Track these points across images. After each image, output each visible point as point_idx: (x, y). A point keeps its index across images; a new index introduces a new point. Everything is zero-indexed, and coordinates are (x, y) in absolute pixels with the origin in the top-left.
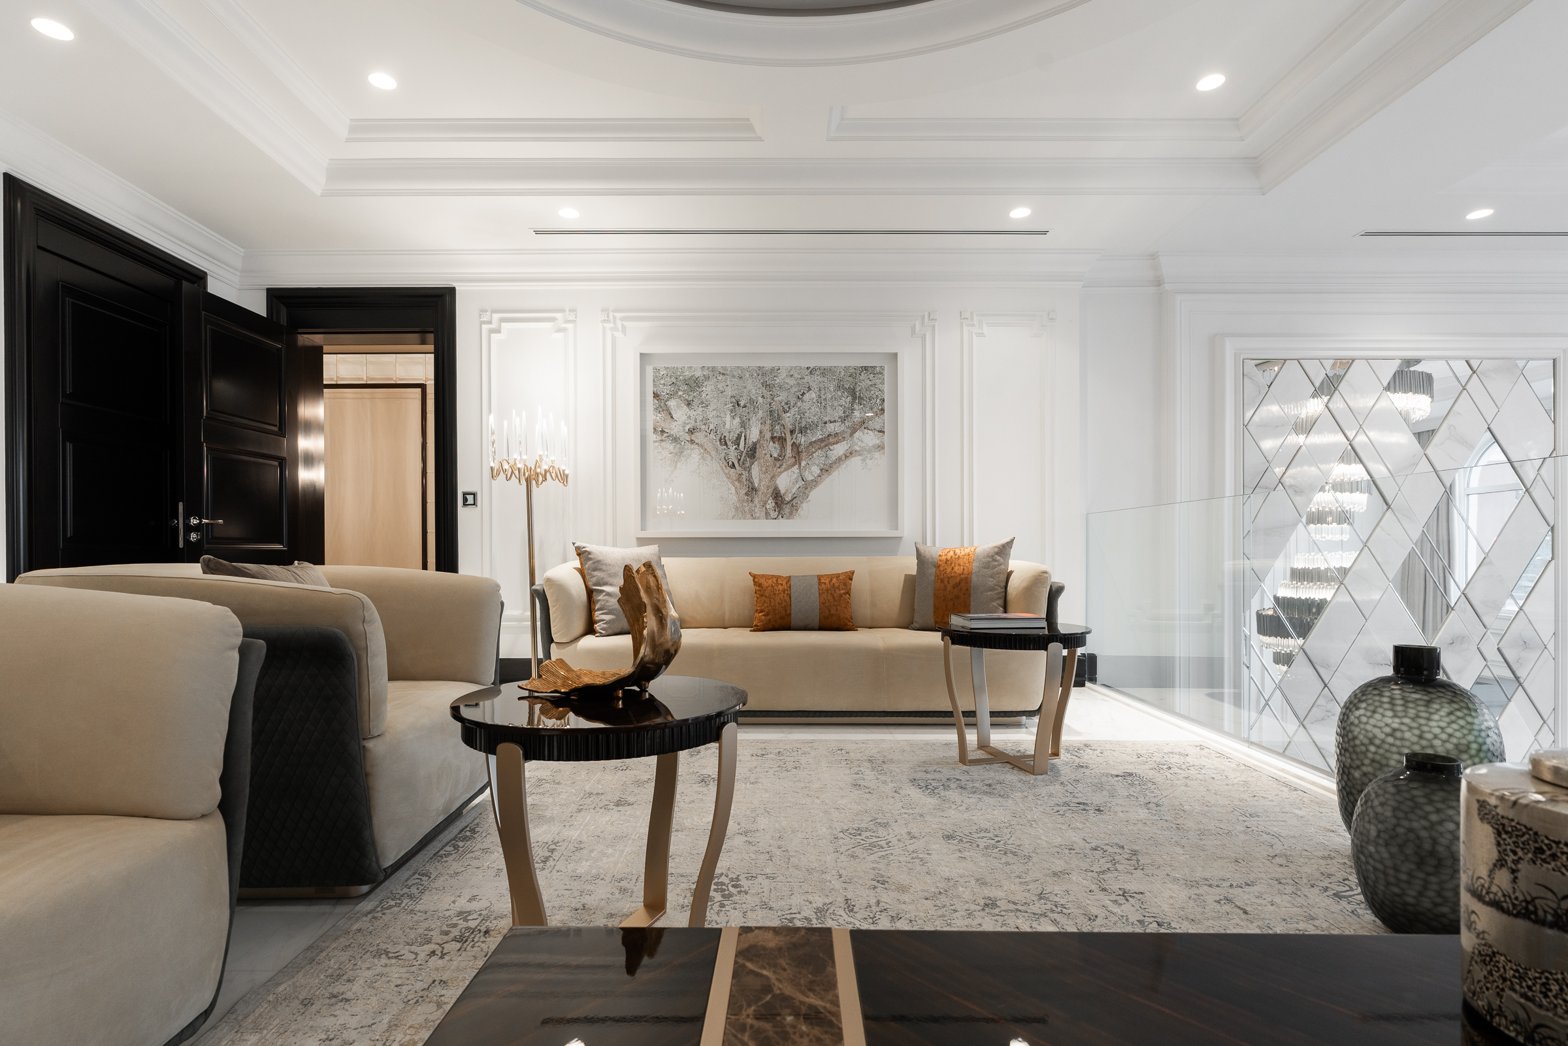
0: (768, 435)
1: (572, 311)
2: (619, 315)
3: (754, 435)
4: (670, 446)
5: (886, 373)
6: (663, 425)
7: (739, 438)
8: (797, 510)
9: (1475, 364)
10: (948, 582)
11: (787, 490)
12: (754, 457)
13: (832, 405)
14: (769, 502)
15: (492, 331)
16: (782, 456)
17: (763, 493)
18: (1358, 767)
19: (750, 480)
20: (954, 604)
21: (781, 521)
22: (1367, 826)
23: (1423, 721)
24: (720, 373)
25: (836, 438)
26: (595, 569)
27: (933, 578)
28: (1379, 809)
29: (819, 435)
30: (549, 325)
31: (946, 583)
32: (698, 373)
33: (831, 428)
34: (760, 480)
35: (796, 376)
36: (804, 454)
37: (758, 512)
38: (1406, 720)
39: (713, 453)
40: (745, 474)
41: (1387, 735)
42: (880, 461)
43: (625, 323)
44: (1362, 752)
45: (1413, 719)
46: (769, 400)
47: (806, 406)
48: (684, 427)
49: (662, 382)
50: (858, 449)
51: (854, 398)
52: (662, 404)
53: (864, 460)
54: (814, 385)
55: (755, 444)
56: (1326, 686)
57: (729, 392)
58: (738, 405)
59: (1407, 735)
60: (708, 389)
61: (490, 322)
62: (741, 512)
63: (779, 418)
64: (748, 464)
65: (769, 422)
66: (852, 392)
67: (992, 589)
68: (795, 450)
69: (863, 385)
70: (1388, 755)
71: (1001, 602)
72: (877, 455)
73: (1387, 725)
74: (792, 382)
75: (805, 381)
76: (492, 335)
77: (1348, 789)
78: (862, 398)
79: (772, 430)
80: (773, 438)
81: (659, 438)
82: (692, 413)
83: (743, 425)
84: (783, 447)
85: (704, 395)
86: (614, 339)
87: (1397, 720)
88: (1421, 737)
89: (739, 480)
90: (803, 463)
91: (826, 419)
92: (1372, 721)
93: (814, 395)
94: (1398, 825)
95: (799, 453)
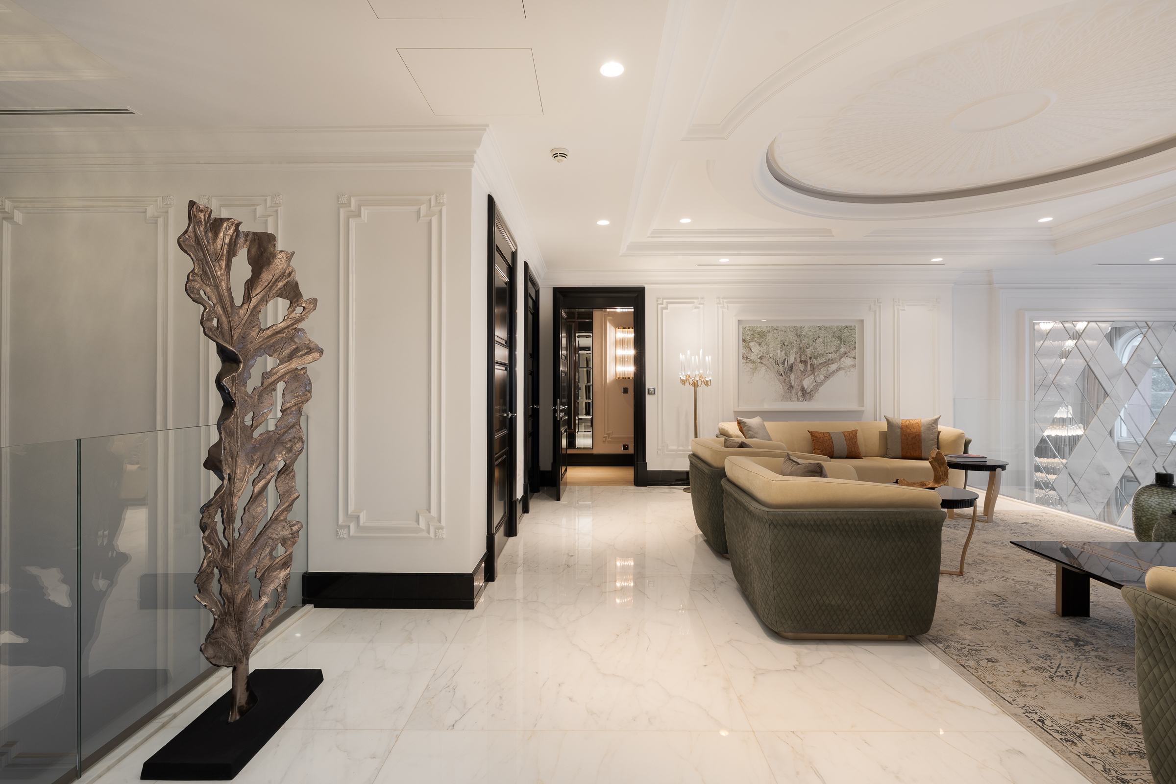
0: (799, 360)
1: (702, 298)
2: (725, 300)
3: (792, 360)
4: (751, 365)
5: (857, 329)
6: (747, 355)
7: (784, 361)
8: (813, 397)
9: (1150, 324)
10: (909, 436)
11: (808, 387)
12: (792, 370)
13: (830, 345)
14: (799, 393)
15: (663, 309)
16: (805, 370)
17: (796, 389)
18: (1145, 516)
19: (790, 382)
20: (913, 447)
21: (805, 402)
22: (1161, 533)
23: (1170, 500)
24: (775, 329)
25: (832, 361)
26: (749, 431)
27: (900, 434)
28: (1165, 527)
29: (824, 360)
30: (691, 305)
31: (908, 436)
32: (765, 329)
33: (829, 356)
34: (795, 382)
35: (813, 330)
36: (816, 369)
37: (794, 398)
38: (1164, 500)
39: (772, 369)
40: (787, 379)
41: (1157, 505)
42: (854, 372)
43: (729, 305)
44: (1147, 511)
45: (1167, 499)
46: (799, 342)
47: (817, 345)
48: (757, 356)
49: (747, 333)
50: (843, 367)
51: (841, 341)
52: (747, 345)
53: (846, 372)
54: (821, 335)
55: (792, 364)
56: (1076, 485)
57: (780, 339)
58: (784, 345)
59: (1165, 505)
60: (769, 337)
61: (662, 304)
62: (786, 398)
63: (804, 352)
64: (789, 374)
65: (799, 353)
66: (840, 339)
67: (933, 440)
68: (812, 367)
69: (845, 335)
70: (1157, 512)
71: (936, 446)
72: (852, 370)
73: (1156, 501)
74: (810, 333)
75: (817, 333)
76: (664, 310)
77: (1140, 524)
78: (845, 342)
79: (800, 357)
80: (801, 361)
81: (745, 361)
82: (761, 349)
83: (786, 355)
84: (806, 366)
85: (767, 340)
86: (723, 311)
87: (1160, 499)
88: (1170, 505)
89: (784, 382)
90: (816, 374)
91: (827, 352)
92: (1151, 500)
93: (821, 340)
94: (1173, 531)
95: (814, 368)
